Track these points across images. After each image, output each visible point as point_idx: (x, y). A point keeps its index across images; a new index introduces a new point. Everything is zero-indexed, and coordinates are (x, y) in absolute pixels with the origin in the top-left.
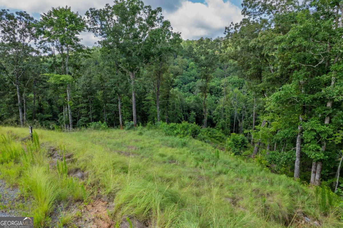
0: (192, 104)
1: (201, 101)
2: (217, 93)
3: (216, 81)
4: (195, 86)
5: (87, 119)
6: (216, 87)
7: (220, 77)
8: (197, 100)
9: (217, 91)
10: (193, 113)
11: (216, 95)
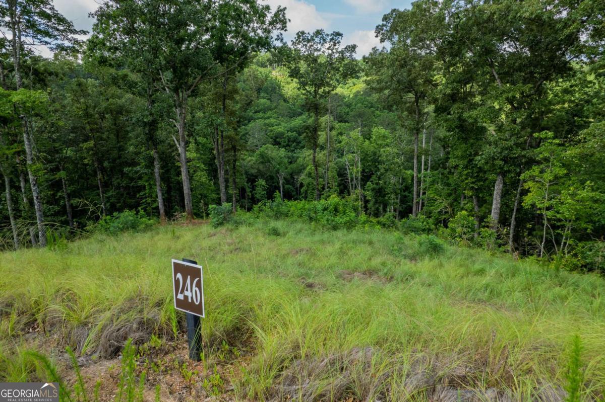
0: (252, 165)
1: (271, 159)
2: (288, 145)
3: (283, 124)
4: (247, 134)
5: (57, 208)
6: (287, 134)
7: (287, 116)
8: (263, 158)
9: (289, 141)
10: (262, 182)
11: (288, 148)
